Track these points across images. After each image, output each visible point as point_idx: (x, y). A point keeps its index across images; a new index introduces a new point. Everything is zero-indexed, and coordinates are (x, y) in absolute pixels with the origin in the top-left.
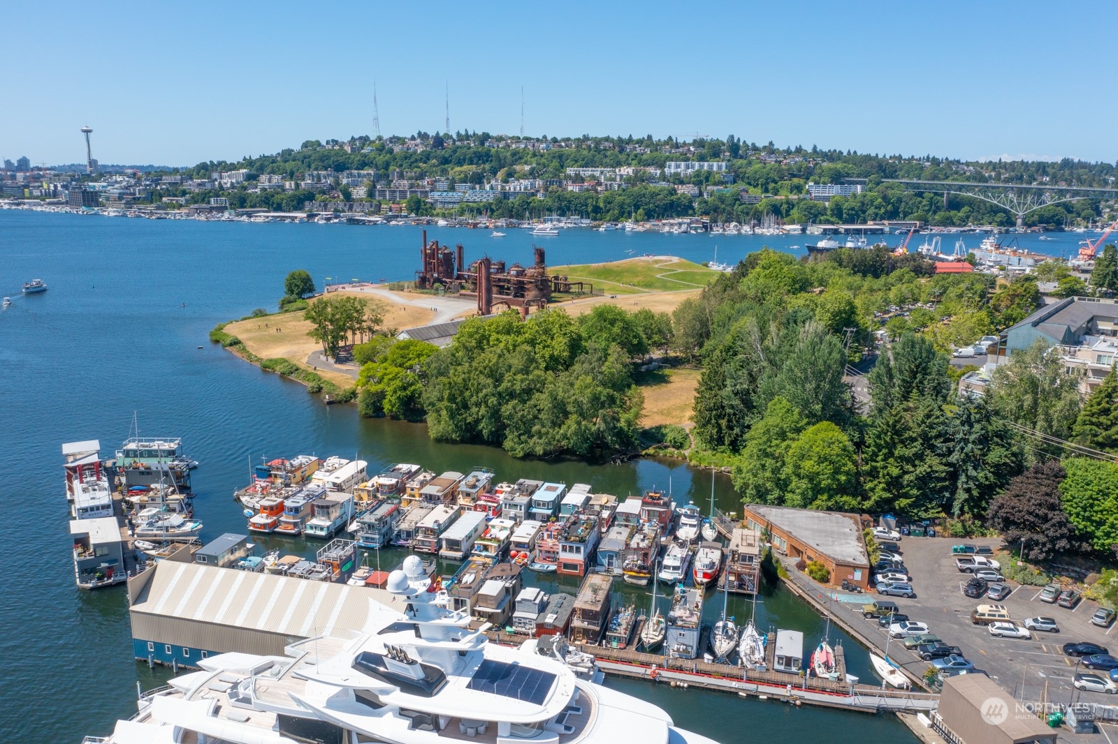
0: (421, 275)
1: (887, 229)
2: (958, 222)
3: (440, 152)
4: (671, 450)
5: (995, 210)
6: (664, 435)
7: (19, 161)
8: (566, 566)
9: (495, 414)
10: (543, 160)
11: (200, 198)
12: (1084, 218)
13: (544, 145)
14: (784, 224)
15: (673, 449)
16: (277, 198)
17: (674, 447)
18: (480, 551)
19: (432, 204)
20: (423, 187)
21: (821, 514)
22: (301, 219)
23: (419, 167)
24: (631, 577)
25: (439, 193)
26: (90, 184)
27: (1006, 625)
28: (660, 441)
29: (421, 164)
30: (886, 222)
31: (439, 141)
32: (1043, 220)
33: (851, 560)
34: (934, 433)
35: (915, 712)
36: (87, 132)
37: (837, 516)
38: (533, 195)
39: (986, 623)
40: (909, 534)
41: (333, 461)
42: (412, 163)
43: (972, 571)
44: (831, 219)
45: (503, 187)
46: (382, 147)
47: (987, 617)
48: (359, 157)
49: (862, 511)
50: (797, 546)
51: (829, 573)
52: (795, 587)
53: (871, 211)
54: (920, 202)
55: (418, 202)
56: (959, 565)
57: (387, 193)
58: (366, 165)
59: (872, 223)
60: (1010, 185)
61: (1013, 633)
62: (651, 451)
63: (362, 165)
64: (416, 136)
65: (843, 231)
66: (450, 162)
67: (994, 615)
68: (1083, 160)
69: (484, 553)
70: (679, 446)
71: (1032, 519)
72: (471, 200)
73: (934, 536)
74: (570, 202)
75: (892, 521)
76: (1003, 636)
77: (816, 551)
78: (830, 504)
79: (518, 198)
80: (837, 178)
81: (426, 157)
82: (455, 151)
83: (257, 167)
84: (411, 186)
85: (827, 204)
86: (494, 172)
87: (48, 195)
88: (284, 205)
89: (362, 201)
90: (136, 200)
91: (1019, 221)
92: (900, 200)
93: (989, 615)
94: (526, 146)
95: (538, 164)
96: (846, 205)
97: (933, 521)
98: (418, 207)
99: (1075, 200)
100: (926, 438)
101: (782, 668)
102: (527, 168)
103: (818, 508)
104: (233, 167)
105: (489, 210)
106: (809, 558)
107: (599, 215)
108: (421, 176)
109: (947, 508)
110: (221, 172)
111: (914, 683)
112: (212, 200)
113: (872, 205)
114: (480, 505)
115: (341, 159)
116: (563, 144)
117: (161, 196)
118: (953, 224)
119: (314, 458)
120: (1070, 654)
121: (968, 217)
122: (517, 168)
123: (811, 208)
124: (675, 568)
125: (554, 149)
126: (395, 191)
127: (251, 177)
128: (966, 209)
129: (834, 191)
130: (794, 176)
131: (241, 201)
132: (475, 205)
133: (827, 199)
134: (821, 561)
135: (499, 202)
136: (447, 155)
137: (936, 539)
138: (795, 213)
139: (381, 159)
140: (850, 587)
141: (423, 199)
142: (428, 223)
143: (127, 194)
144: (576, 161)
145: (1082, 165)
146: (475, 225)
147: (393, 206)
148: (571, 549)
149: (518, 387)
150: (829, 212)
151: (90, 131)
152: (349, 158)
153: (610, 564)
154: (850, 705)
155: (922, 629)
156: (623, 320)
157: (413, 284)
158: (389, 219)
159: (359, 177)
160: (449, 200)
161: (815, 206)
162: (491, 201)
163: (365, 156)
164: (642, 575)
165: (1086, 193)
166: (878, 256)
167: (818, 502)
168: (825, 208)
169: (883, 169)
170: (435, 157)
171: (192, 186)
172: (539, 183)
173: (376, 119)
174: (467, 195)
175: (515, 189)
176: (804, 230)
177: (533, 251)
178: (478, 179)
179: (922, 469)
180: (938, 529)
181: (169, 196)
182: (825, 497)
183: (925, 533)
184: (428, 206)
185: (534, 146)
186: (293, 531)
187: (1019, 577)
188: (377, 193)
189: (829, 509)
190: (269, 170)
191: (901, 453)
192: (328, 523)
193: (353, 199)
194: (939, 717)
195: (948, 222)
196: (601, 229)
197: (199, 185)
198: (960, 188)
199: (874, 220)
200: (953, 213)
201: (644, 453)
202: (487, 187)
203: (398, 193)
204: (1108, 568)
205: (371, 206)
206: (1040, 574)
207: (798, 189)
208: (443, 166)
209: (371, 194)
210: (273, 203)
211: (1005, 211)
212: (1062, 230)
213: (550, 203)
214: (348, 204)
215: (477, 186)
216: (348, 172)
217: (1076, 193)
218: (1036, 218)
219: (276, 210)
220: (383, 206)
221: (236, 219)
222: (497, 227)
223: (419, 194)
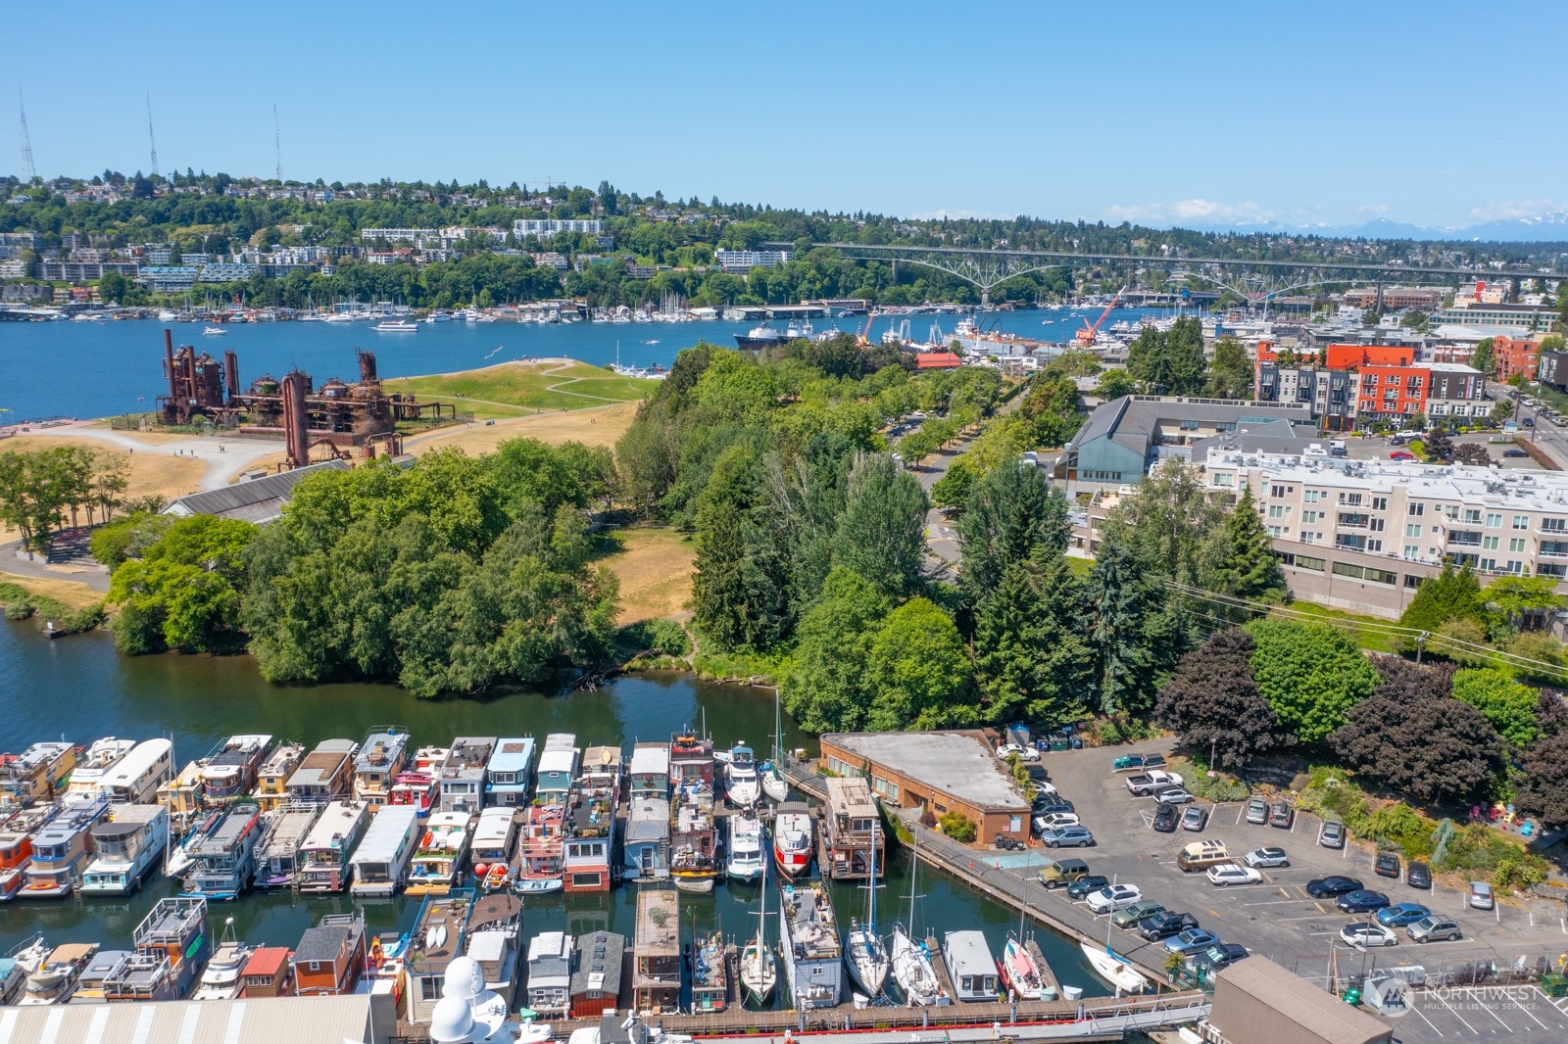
0: (167, 402)
1: (827, 311)
2: (913, 300)
3: (148, 204)
4: (664, 658)
5: (955, 283)
6: (651, 637)
8: (579, 879)
9: (380, 631)
10: (322, 217)
12: (1057, 292)
13: (322, 194)
14: (691, 306)
15: (669, 657)
17: (668, 653)
18: (423, 875)
19: (144, 286)
20: (126, 259)
21: (930, 737)
23: (114, 228)
24: (684, 879)
25: (156, 269)
27: (1230, 868)
28: (646, 646)
29: (117, 223)
30: (825, 301)
31: (145, 186)
32: (1012, 294)
33: (1002, 803)
34: (1070, 601)
35: (1175, 1027)
37: (953, 736)
38: (314, 269)
39: (1202, 868)
40: (1049, 749)
41: (102, 746)
42: (102, 220)
43: (1150, 792)
44: (753, 299)
45: (263, 259)
47: (1201, 860)
49: (983, 724)
50: (916, 791)
51: (974, 827)
52: (930, 856)
53: (804, 286)
54: (863, 274)
55: (121, 283)
56: (1132, 786)
57: (63, 269)
58: (18, 224)
59: (806, 302)
60: (964, 250)
61: (1241, 878)
62: (636, 663)
64: (102, 177)
65: (771, 314)
66: (167, 219)
67: (1210, 856)
68: (1041, 218)
69: (430, 878)
70: (676, 651)
71: (1222, 710)
72: (212, 279)
73: (1080, 747)
74: (374, 280)
75: (1024, 733)
76: (1230, 884)
77: (950, 797)
78: (941, 720)
79: (289, 275)
80: (755, 242)
81: (125, 212)
82: (174, 203)
84: (105, 258)
85: (745, 277)
86: (245, 235)
91: (985, 297)
92: (838, 271)
93: (1204, 856)
94: (293, 195)
95: (315, 223)
96: (770, 279)
97: (1076, 727)
98: (119, 290)
99: (1043, 269)
100: (1060, 610)
101: (969, 994)
102: (299, 229)
103: (924, 726)
105: (242, 293)
106: (939, 807)
107: (421, 299)
108: (121, 242)
109: (1094, 706)
111: (1151, 981)
113: (804, 278)
114: (399, 793)
116: (352, 193)
118: (908, 303)
119: (65, 746)
120: (1319, 896)
121: (924, 293)
122: (283, 228)
123: (726, 284)
124: (753, 855)
125: (339, 200)
126: (77, 267)
128: (920, 282)
129: (752, 259)
130: (697, 239)
132: (219, 286)
133: (745, 270)
134: (960, 811)
135: (259, 281)
136: (161, 209)
137: (1086, 751)
138: (703, 291)
139: (45, 214)
140: (1007, 844)
141: (128, 279)
142: (142, 316)
144: (376, 219)
145: (1041, 225)
146: (224, 319)
147: (75, 290)
148: (586, 851)
149: (415, 584)
150: (749, 289)
153: (646, 863)
154: (1085, 1036)
155: (1133, 895)
156: (551, 462)
157: (152, 417)
158: (72, 311)
160: (174, 279)
161: (730, 280)
162: (245, 280)
163: (15, 209)
164: (704, 874)
165: (1055, 260)
166: (847, 348)
167: (922, 719)
168: (744, 284)
169: (814, 229)
170: (141, 212)
172: (320, 251)
173: (28, 150)
174: (204, 272)
175: (283, 260)
176: (719, 314)
177: (357, 358)
178: (219, 246)
179: (1058, 656)
180: (1084, 736)
182: (933, 710)
183: (1069, 746)
184: (138, 289)
185: (305, 195)
186: (57, 891)
187: (1212, 792)
188: (45, 270)
189: (939, 727)
191: (1031, 635)
192: (126, 866)
194: (1214, 1031)
195: (900, 300)
196: (428, 320)
198: (910, 254)
199: (808, 298)
200: (905, 287)
201: (626, 667)
202: (237, 258)
203: (82, 270)
204: (1316, 765)
205: (36, 291)
206: (1236, 784)
207: (704, 257)
208: (156, 226)
209: (33, 271)
211: (967, 284)
212: (1035, 307)
213: (343, 282)
215: (220, 258)
217: (1043, 260)
218: (1003, 292)
220: (57, 291)
222: (260, 320)
223: (120, 270)
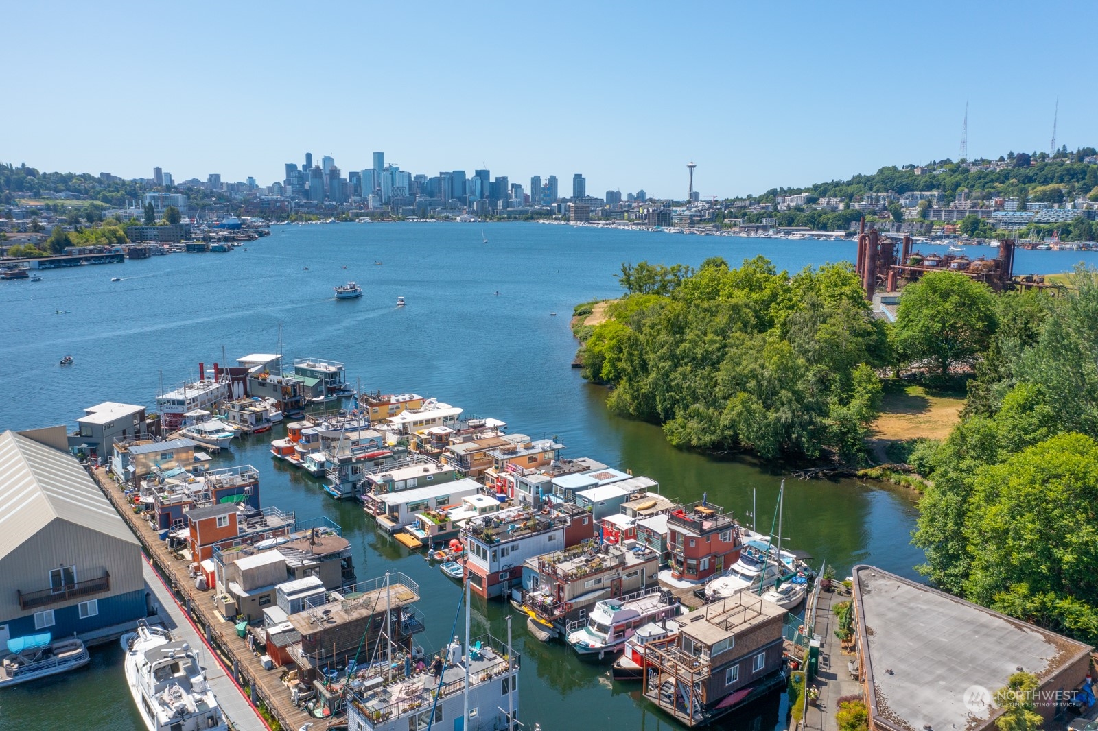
3: (1023, 171)
4: (911, 476)
7: (638, 194)
11: (755, 218)
15: (914, 476)
16: (823, 219)
17: (919, 473)
19: (992, 225)
20: (989, 207)
22: (837, 237)
23: (993, 188)
25: (1005, 213)
26: (674, 208)
28: (897, 460)
29: (996, 184)
31: (1024, 160)
36: (692, 167)
42: (986, 183)
45: (1090, 206)
46: (959, 169)
48: (927, 179)
55: (976, 223)
57: (943, 213)
58: (932, 186)
62: (876, 472)
63: (930, 187)
64: (1006, 157)
66: (1034, 181)
69: (419, 534)
72: (1044, 220)
78: (1029, 606)
81: (1004, 177)
82: (1042, 169)
83: (821, 191)
84: (974, 206)
86: (1085, 190)
87: (641, 218)
88: (829, 225)
89: (912, 221)
90: (702, 220)
98: (974, 227)
104: (799, 191)
105: (1064, 231)
108: (989, 197)
110: (785, 196)
112: (764, 220)
115: (905, 181)
117: (724, 217)
124: (602, 628)
126: (953, 212)
127: (811, 201)
131: (789, 221)
132: (1047, 226)
135: (1080, 222)
136: (1031, 174)
139: (950, 180)
141: (983, 220)
142: (980, 244)
143: (697, 216)
146: (1034, 247)
147: (946, 226)
151: (694, 166)
152: (915, 180)
158: (933, 239)
159: (921, 198)
160: (1015, 220)
162: (1069, 221)
163: (935, 177)
170: (1016, 176)
171: (755, 210)
173: (965, 142)
174: (1039, 215)
178: (1058, 197)
181: (731, 217)
184: (988, 226)
188: (932, 213)
190: (832, 192)
193: (904, 220)
197: (763, 208)
201: (863, 472)
203: (955, 213)
205: (921, 227)
208: (1023, 186)
209: (924, 215)
210: (819, 223)
214: (896, 224)
215: (1056, 206)
216: (909, 193)
219: (819, 229)
220: (934, 227)
221: (775, 236)
222: (1062, 249)
223: (980, 214)
